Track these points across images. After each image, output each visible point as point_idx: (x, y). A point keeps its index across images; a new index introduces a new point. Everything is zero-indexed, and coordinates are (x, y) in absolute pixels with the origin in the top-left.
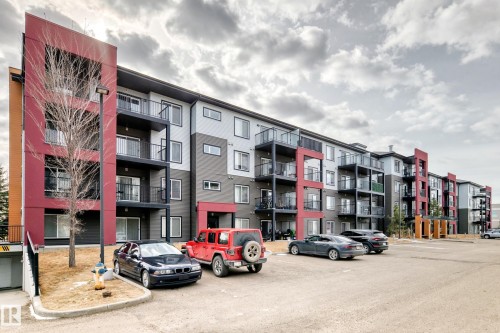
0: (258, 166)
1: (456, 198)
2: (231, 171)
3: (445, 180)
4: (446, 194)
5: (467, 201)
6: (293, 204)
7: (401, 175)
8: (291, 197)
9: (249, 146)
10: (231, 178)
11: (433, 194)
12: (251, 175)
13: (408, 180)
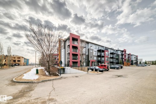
0: (98, 54)
1: (131, 58)
2: (94, 55)
3: (129, 54)
4: (129, 57)
5: (133, 59)
6: (104, 60)
7: (121, 54)
8: (103, 59)
9: (96, 50)
10: (94, 56)
11: (126, 57)
12: (97, 55)
13: (122, 55)
